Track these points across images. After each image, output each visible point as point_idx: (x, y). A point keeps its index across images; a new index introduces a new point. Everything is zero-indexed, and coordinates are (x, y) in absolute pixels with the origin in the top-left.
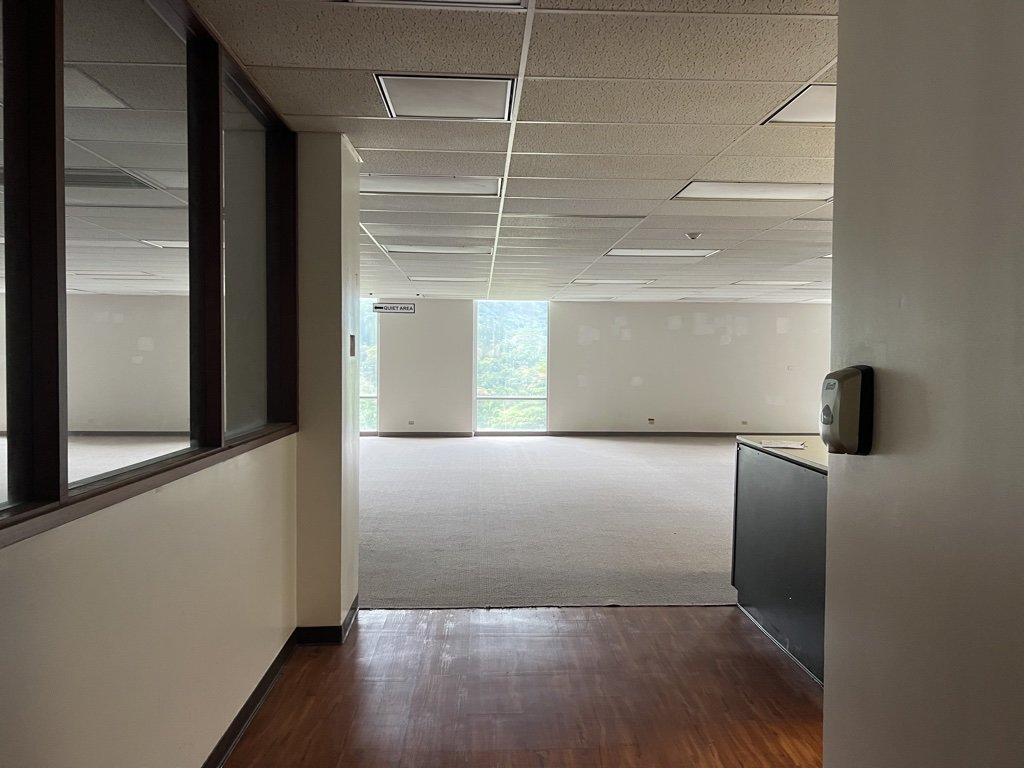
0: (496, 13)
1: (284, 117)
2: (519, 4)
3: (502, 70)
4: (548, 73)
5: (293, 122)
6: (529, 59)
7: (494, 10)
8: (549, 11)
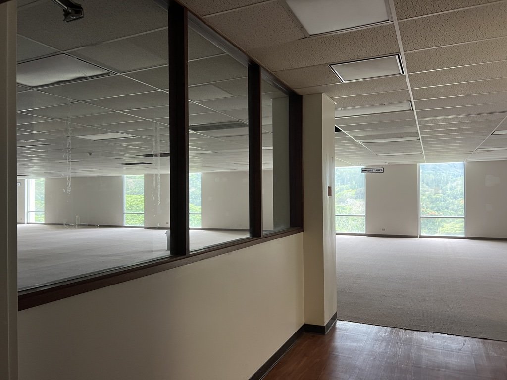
0: (377, 27)
1: (295, 90)
2: (388, 20)
3: (391, 51)
4: (417, 48)
5: (299, 91)
6: (403, 44)
7: (376, 26)
8: (406, 20)
